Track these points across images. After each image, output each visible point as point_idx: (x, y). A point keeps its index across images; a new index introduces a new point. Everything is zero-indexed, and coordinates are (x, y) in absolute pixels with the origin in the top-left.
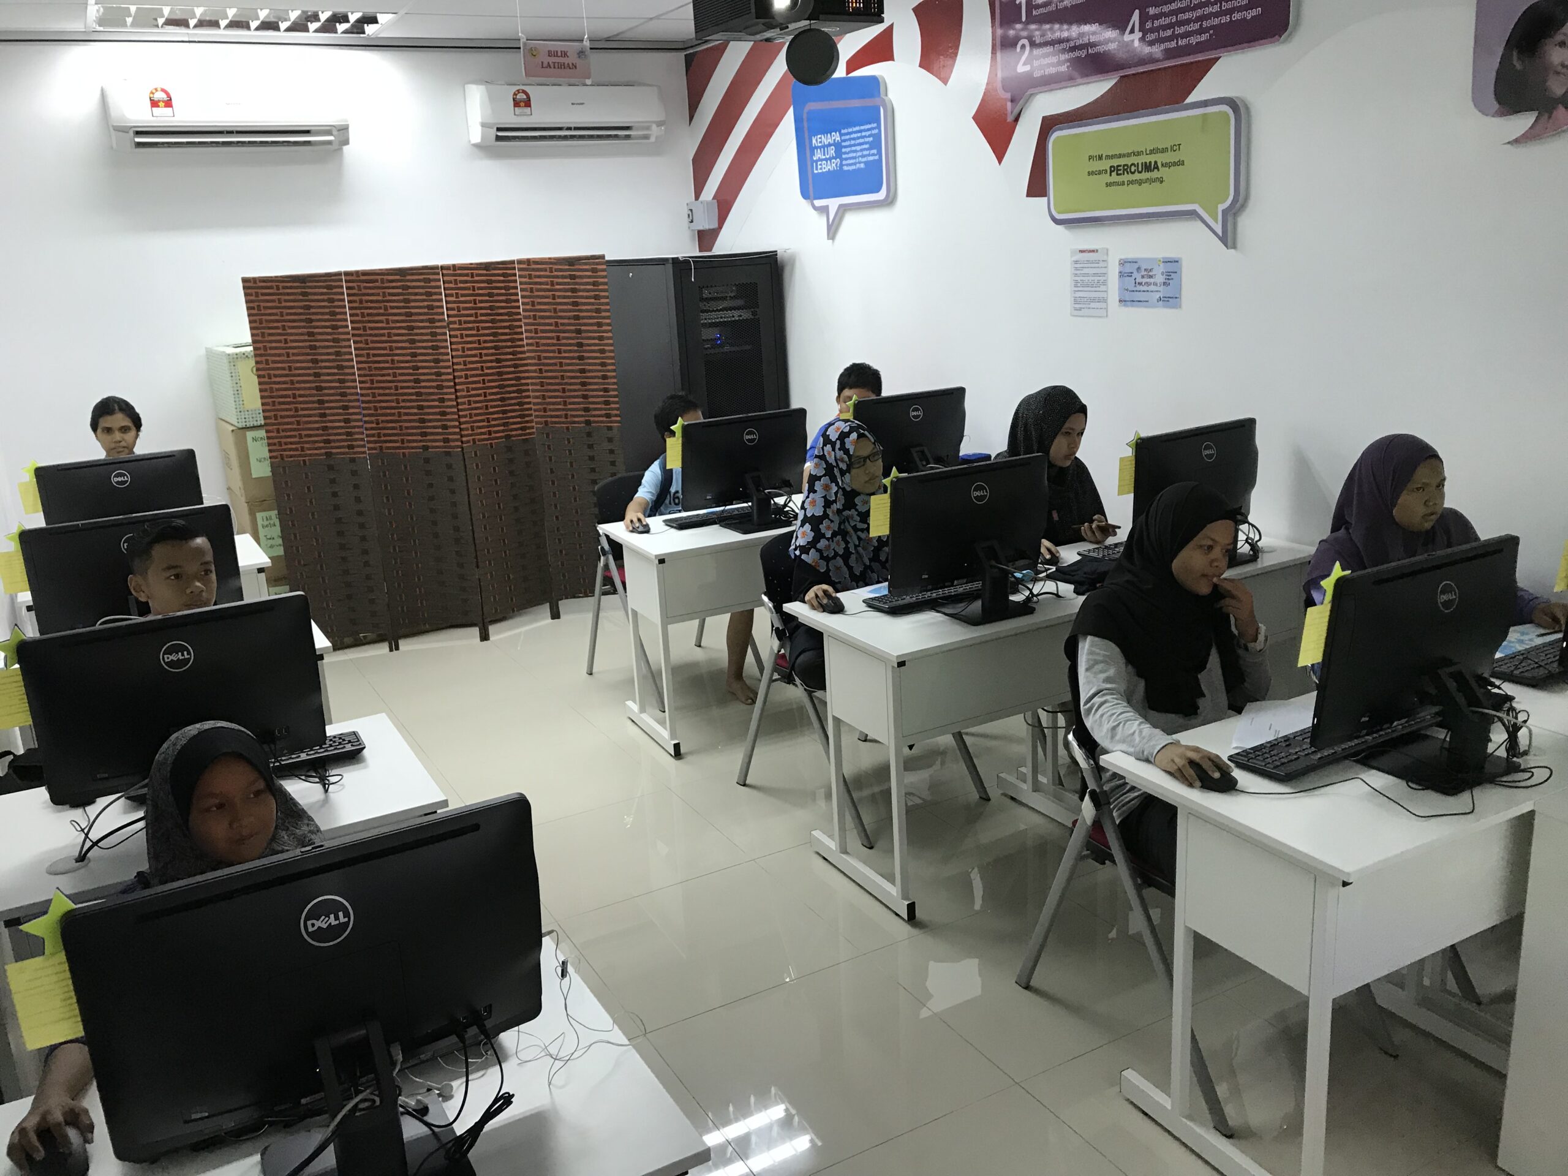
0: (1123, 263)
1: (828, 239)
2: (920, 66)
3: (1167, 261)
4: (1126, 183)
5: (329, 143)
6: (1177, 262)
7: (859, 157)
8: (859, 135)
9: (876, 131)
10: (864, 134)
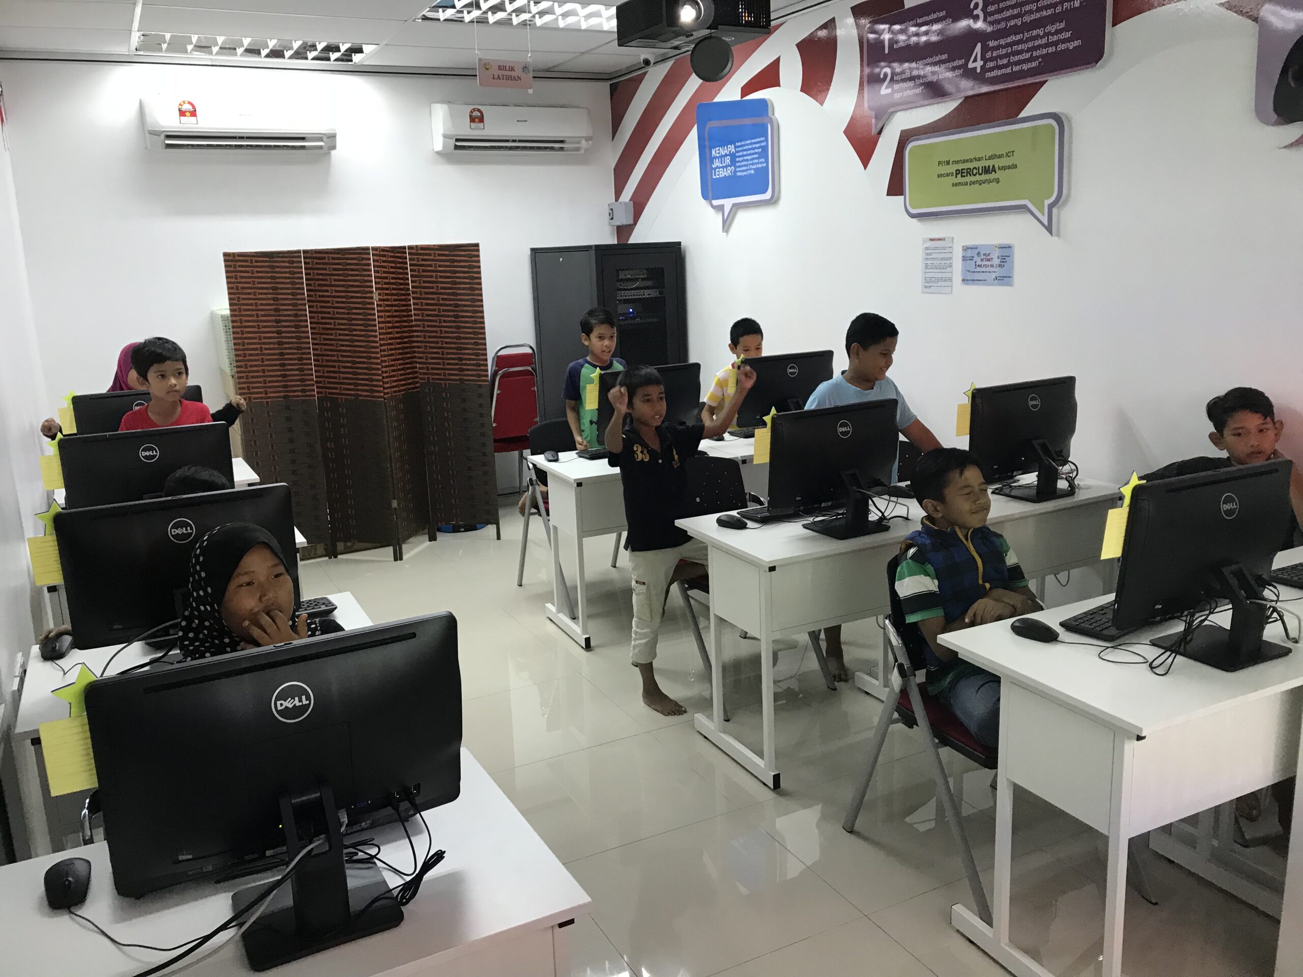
0: (966, 249)
1: (723, 232)
2: (802, 90)
3: (1002, 247)
4: (969, 184)
5: (321, 147)
6: (1011, 247)
7: (750, 164)
8: (750, 147)
9: (764, 144)
10: (754, 146)
